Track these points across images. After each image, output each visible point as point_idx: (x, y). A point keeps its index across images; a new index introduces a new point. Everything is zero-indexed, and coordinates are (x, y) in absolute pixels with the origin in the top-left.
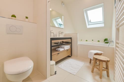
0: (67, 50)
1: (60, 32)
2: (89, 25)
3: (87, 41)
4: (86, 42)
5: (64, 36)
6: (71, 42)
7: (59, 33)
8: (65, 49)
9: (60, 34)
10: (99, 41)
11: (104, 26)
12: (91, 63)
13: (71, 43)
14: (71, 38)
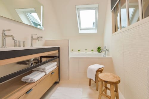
0: (52, 73)
1: (34, 37)
2: (80, 29)
3: (79, 51)
4: (78, 53)
5: (44, 46)
6: (58, 55)
7: (32, 37)
8: (47, 71)
9: (34, 41)
10: (92, 50)
11: (96, 32)
12: (91, 85)
13: (59, 57)
14: (58, 49)
